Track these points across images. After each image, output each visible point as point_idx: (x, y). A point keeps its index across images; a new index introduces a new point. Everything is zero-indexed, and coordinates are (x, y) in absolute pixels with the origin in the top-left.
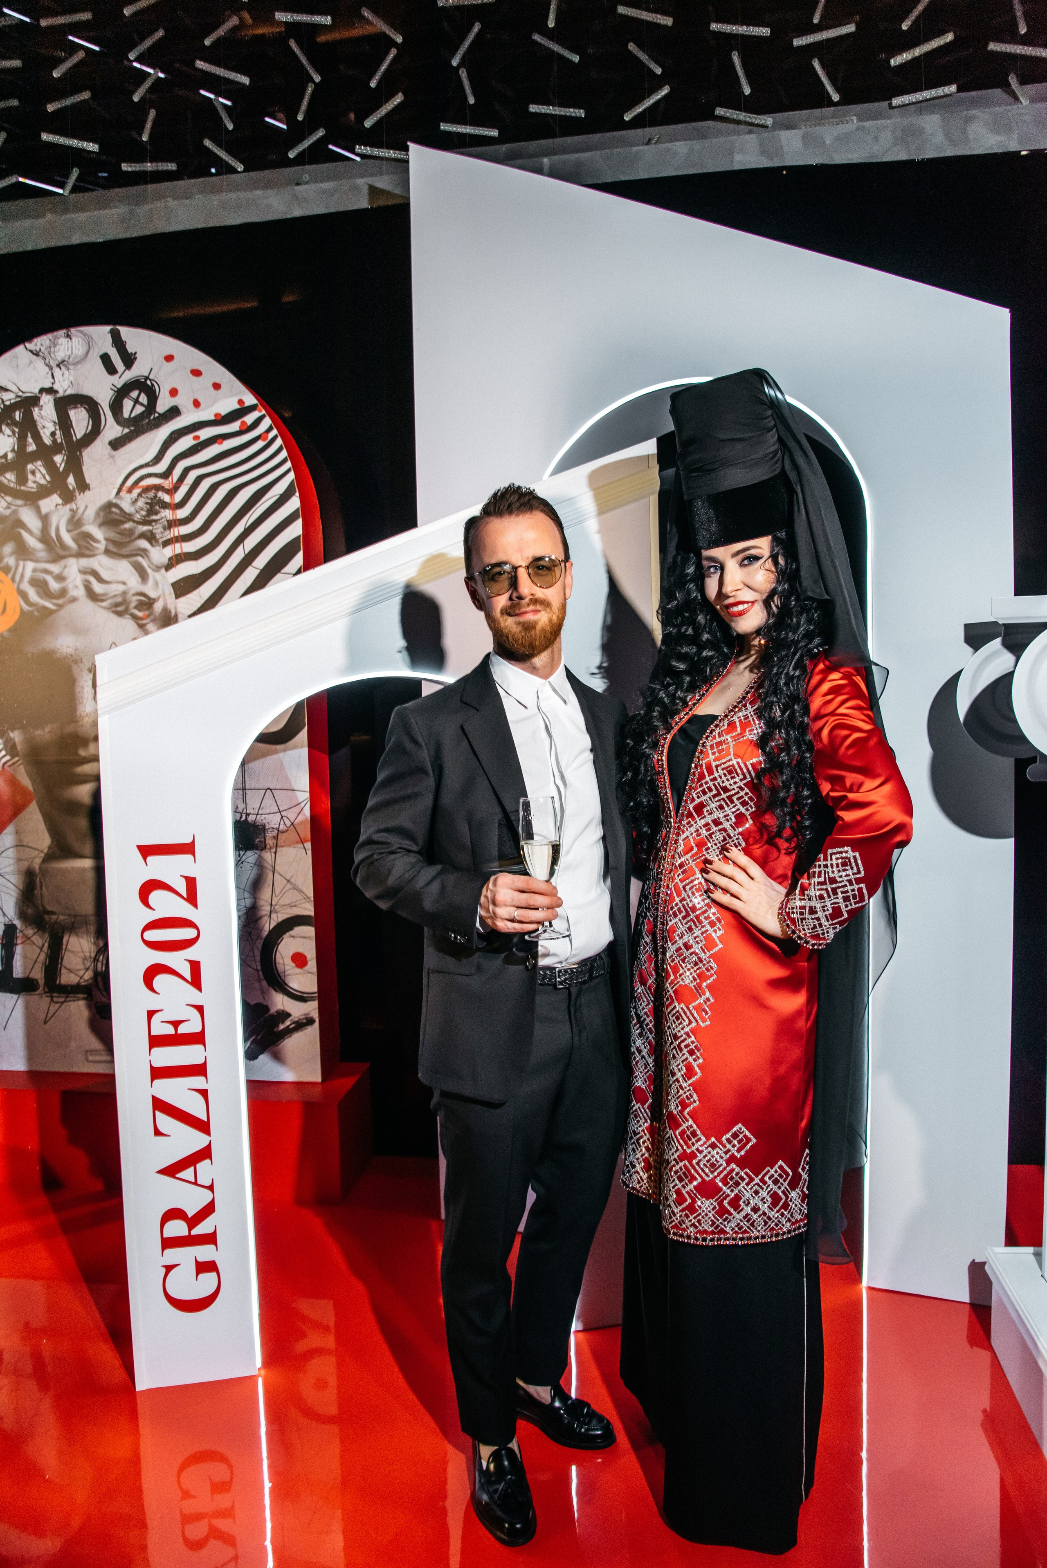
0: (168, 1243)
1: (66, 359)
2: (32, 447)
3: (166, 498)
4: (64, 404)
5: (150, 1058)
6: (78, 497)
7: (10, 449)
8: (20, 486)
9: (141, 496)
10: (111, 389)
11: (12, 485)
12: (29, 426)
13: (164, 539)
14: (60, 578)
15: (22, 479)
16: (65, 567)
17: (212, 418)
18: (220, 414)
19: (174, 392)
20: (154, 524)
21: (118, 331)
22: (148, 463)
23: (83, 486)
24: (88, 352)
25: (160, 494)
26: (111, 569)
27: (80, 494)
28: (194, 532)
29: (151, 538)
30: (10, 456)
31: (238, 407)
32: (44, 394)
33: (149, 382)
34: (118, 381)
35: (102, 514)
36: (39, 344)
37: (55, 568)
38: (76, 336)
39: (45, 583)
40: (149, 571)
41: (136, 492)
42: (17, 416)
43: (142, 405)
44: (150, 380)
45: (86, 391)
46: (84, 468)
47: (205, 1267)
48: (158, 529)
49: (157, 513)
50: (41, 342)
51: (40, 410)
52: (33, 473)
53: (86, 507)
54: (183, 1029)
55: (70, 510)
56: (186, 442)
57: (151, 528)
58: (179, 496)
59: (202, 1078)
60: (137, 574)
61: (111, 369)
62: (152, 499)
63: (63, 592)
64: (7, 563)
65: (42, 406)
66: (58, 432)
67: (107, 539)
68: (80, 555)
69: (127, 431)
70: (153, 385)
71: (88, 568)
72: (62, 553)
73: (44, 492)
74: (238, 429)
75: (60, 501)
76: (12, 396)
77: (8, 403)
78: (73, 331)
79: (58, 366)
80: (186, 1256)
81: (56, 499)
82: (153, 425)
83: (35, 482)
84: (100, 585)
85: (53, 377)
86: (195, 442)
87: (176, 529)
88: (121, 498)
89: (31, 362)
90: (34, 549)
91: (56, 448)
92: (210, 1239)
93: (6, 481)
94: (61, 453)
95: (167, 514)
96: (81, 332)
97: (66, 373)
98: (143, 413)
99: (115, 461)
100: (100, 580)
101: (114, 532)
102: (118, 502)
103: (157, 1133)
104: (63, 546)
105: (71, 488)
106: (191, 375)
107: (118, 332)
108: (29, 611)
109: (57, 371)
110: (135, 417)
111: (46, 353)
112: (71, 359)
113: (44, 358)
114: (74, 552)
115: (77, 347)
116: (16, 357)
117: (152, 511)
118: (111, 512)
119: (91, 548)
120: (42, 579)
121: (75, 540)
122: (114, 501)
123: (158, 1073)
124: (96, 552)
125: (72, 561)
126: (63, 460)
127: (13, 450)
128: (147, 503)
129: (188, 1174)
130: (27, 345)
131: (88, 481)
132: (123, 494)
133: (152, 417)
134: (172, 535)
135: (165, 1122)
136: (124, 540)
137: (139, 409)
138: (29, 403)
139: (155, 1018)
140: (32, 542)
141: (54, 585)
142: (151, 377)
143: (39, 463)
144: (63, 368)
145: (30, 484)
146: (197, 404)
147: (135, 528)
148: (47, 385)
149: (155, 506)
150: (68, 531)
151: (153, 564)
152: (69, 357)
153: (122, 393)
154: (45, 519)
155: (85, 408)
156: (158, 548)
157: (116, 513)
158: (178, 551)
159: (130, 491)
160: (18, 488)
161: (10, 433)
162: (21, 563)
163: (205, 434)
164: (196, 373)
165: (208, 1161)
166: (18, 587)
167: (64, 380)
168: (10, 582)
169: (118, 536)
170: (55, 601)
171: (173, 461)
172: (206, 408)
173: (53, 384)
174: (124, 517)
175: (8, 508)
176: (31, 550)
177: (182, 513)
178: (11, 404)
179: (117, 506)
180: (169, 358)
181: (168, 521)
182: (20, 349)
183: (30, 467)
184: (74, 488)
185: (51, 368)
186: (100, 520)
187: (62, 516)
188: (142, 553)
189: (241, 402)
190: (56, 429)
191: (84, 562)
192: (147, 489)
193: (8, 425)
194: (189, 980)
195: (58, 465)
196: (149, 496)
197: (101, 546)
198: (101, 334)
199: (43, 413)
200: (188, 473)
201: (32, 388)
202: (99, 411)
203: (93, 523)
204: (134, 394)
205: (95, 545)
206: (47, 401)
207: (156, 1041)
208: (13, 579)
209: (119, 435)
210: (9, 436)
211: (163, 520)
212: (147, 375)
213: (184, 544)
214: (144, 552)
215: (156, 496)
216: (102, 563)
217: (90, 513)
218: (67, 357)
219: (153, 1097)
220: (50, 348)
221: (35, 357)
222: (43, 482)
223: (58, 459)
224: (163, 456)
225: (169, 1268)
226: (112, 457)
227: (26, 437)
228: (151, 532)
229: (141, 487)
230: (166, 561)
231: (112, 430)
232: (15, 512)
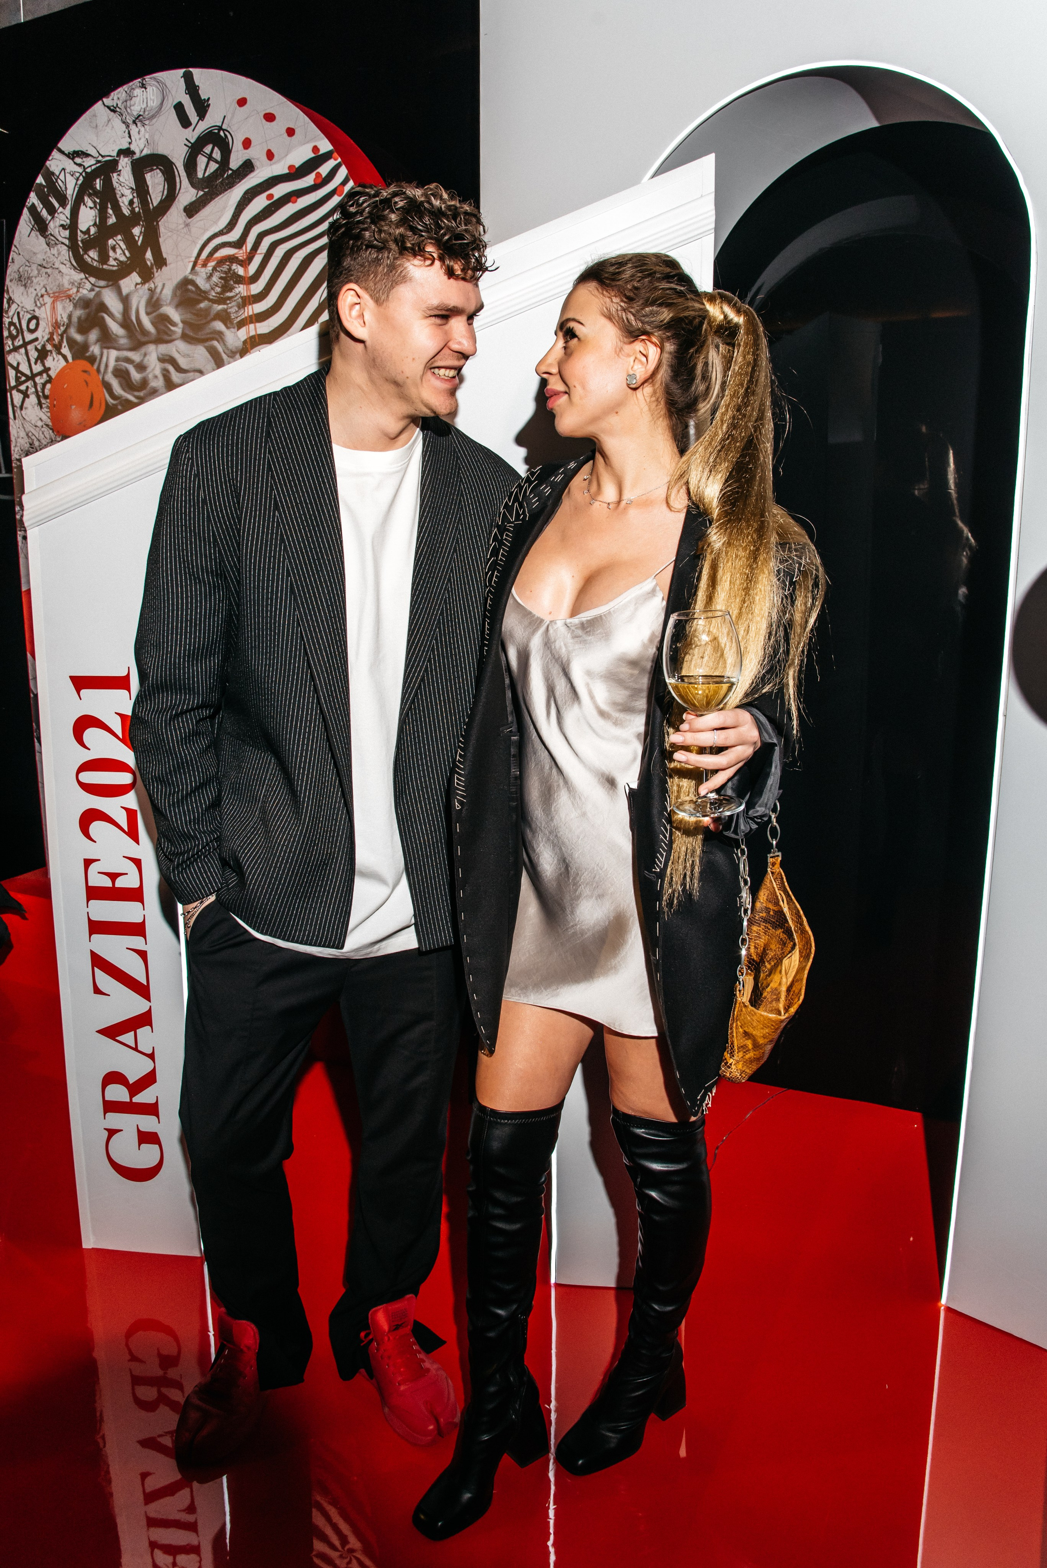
0: (110, 1107)
1: (141, 113)
2: (112, 220)
3: (241, 271)
4: (141, 166)
5: (88, 910)
6: (156, 275)
7: (92, 223)
8: (102, 265)
9: (216, 270)
10: (185, 145)
11: (95, 264)
12: (108, 197)
13: (239, 319)
14: (141, 367)
15: (104, 258)
16: (145, 355)
17: (287, 171)
18: (294, 166)
19: (247, 144)
20: (228, 302)
21: (191, 72)
22: (222, 230)
23: (160, 262)
24: (162, 104)
25: (234, 266)
26: (188, 356)
27: (157, 269)
28: (268, 309)
29: (225, 318)
30: (93, 231)
31: (313, 155)
32: (122, 156)
33: (222, 133)
34: (192, 135)
35: (178, 293)
36: (115, 98)
37: (135, 356)
38: (150, 85)
39: (127, 372)
40: (224, 356)
41: (212, 264)
42: (98, 184)
43: (216, 161)
44: (224, 130)
45: (161, 150)
46: (161, 240)
47: (147, 1138)
48: (232, 307)
49: (231, 289)
50: (117, 96)
51: (119, 175)
52: (114, 249)
53: (164, 285)
54: (120, 883)
55: (149, 290)
56: (260, 203)
57: (225, 306)
58: (253, 268)
59: (142, 939)
60: (213, 361)
61: (185, 122)
62: (225, 273)
63: (144, 383)
64: (93, 351)
65: (120, 171)
66: (135, 200)
67: (183, 322)
68: (159, 341)
69: (201, 193)
70: (225, 135)
71: (167, 355)
72: (143, 339)
73: (124, 270)
74: (312, 183)
75: (139, 280)
76: (93, 161)
77: (89, 170)
78: (147, 78)
79: (134, 122)
80: (129, 1123)
81: (135, 277)
82: (226, 185)
83: (115, 259)
84: (178, 374)
85: (130, 137)
86: (269, 202)
87: (250, 307)
88: (196, 274)
89: (109, 121)
90: (116, 335)
91: (134, 219)
92: (152, 1109)
93: (89, 260)
94: (139, 224)
95: (241, 289)
96: (155, 79)
97: (142, 129)
98: (217, 170)
99: (190, 231)
100: (179, 369)
101: (192, 313)
102: (194, 278)
103: (97, 991)
104: (144, 332)
105: (149, 263)
106: (264, 121)
107: (191, 74)
108: (113, 404)
109: (133, 127)
110: (209, 176)
111: (122, 107)
112: (146, 113)
113: (121, 115)
114: (153, 338)
115: (152, 98)
116: (95, 116)
117: (226, 287)
118: (188, 290)
119: (169, 333)
120: (124, 369)
121: (153, 323)
122: (190, 277)
123: (97, 927)
124: (174, 337)
125: (151, 348)
126: (141, 232)
127: (95, 225)
128: (221, 278)
129: (128, 1038)
130: (104, 100)
131: (165, 256)
132: (196, 268)
133: (226, 176)
134: (246, 315)
135: (105, 980)
136: (199, 323)
137: (213, 166)
138: (108, 167)
139: (93, 868)
140: (114, 327)
141: (136, 376)
142: (224, 127)
143: (119, 237)
144: (139, 124)
145: (112, 262)
146: (270, 155)
147: (210, 307)
148: (125, 146)
149: (230, 280)
150: (148, 314)
151: (228, 349)
152: (144, 111)
153: (195, 149)
154: (125, 300)
155: (160, 170)
156: (232, 330)
157: (192, 292)
158: (252, 333)
159: (204, 265)
160: (101, 267)
161: (92, 205)
162: (105, 351)
163: (279, 191)
164: (270, 117)
165: (148, 1027)
166: (103, 378)
167: (140, 139)
168: (95, 373)
169: (193, 317)
170: (137, 394)
171: (246, 225)
172: (279, 161)
173: (130, 143)
174: (200, 295)
175: (92, 290)
176: (114, 336)
177: (257, 288)
178: (92, 171)
179: (193, 283)
180: (242, 102)
181: (242, 298)
182: (98, 107)
183: (111, 242)
184: (151, 263)
185: (128, 126)
186: (176, 301)
187: (141, 297)
188: (217, 336)
189: (315, 149)
190: (134, 197)
191: (163, 349)
192: (222, 261)
193: (90, 196)
194: (126, 829)
195: (137, 238)
196: (224, 270)
197: (178, 330)
198: (174, 78)
199: (121, 179)
200: (262, 240)
201: (110, 150)
202: (174, 172)
203: (170, 304)
204: (208, 149)
205: (172, 328)
206: (125, 164)
207: (94, 893)
208: (98, 370)
209: (194, 199)
210: (91, 208)
211: (237, 297)
212: (220, 124)
213: (258, 325)
214: (219, 336)
215: (230, 269)
216: (179, 349)
217: (168, 293)
218: (143, 110)
219: (92, 952)
220: (126, 101)
221: (112, 113)
222: (123, 258)
223: (136, 231)
224: (237, 221)
225: (112, 1132)
226: (187, 225)
227: (108, 208)
228: (225, 311)
229: (217, 258)
230: (239, 344)
231: (187, 194)
232: (98, 294)
